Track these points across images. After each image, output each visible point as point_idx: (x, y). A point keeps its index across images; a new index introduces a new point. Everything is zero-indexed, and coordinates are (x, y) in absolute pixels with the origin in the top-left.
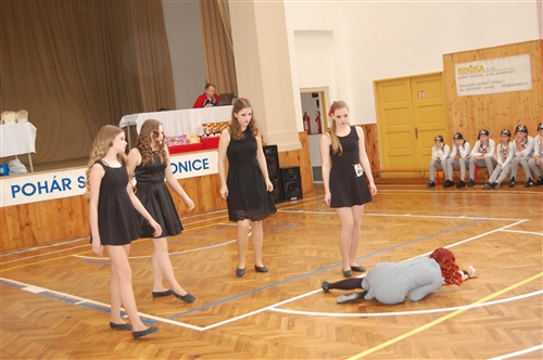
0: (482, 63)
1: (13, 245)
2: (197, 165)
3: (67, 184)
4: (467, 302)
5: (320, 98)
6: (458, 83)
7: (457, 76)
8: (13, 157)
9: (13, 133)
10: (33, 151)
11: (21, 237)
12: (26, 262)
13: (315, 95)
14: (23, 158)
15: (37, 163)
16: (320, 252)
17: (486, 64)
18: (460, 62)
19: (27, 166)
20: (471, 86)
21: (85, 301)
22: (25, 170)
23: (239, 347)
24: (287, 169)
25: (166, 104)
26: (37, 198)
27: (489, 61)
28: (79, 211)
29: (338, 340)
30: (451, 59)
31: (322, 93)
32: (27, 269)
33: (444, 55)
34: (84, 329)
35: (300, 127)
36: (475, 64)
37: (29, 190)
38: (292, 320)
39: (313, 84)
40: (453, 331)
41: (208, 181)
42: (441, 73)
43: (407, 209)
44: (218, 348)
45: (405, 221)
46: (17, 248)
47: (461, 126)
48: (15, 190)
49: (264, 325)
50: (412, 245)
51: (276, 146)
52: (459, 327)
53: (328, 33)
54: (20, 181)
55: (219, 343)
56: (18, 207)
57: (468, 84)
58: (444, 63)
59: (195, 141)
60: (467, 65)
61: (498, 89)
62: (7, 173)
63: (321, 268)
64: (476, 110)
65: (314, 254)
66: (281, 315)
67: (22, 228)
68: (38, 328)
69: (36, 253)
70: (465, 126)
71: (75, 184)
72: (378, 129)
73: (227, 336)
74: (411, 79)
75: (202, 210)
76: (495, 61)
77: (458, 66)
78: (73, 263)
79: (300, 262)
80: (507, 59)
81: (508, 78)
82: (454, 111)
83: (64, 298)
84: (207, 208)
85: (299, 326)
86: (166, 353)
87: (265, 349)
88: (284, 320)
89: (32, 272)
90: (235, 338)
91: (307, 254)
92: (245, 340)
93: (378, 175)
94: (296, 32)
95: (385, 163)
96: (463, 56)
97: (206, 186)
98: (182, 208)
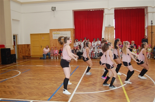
0: (59, 32)
5: (15, 37)
6: (53, 36)
7: (53, 34)
17: (60, 32)
18: (54, 31)
27: (61, 32)
31: (16, 36)
33: (50, 30)
35: (13, 45)
36: (57, 32)
42: (49, 33)
51: (10, 49)
58: (50, 31)
60: (56, 32)
70: (54, 46)
72: (31, 45)
74: (40, 34)
76: (63, 32)
77: (53, 32)
80: (65, 32)
82: (52, 42)
93: (30, 57)
94: (13, 19)
95: (32, 54)
96: (55, 30)
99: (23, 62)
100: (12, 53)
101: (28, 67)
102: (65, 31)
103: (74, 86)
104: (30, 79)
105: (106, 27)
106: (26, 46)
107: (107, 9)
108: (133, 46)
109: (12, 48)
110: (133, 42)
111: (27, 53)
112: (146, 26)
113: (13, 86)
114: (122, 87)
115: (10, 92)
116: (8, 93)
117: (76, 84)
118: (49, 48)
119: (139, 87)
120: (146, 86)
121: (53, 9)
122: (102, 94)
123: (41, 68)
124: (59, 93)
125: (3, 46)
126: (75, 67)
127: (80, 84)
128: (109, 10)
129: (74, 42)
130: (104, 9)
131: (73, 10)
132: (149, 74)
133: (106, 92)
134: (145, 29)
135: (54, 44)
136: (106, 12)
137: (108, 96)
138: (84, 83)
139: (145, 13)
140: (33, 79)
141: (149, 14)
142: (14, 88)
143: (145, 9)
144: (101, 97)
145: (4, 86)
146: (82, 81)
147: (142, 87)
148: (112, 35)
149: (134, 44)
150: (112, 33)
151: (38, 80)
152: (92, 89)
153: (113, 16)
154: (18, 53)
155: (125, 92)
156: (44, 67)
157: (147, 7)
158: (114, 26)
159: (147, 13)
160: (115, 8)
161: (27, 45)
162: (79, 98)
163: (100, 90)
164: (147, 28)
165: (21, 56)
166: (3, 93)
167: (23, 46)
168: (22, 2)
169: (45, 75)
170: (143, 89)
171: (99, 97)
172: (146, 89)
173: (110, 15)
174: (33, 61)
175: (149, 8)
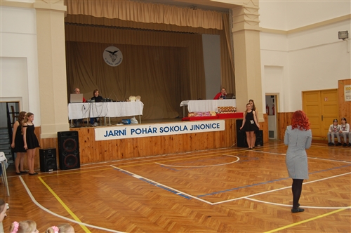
1: (129, 155)
2: (214, 126)
3: (155, 131)
4: (346, 205)
5: (275, 98)
6: (345, 94)
7: (345, 91)
8: (133, 117)
9: (134, 106)
10: (142, 114)
11: (133, 153)
12: (134, 164)
13: (272, 96)
14: (137, 117)
15: (143, 119)
16: (271, 172)
18: (347, 84)
19: (138, 121)
21: (159, 184)
22: (137, 122)
23: (229, 214)
25: (201, 97)
26: (141, 135)
28: (159, 143)
29: (278, 217)
30: (342, 83)
31: (276, 96)
32: (135, 167)
33: (339, 81)
34: (158, 197)
35: (264, 111)
37: (138, 131)
38: (256, 205)
39: (272, 91)
40: (338, 219)
41: (218, 134)
42: (337, 89)
43: (315, 156)
44: (219, 214)
45: (314, 161)
46: (131, 157)
47: (346, 116)
48: (132, 131)
49: (242, 205)
50: (318, 174)
52: (341, 217)
53: (281, 68)
54: (135, 127)
55: (220, 211)
56: (133, 139)
58: (339, 85)
59: (214, 115)
62: (130, 123)
63: (271, 181)
65: (268, 173)
66: (251, 201)
67: (134, 148)
68: (138, 195)
69: (139, 160)
71: (158, 130)
73: (224, 208)
74: (321, 91)
75: (215, 147)
77: (346, 86)
78: (155, 166)
79: (261, 176)
82: (343, 108)
83: (150, 182)
84: (217, 146)
85: (260, 208)
86: (195, 214)
87: (242, 217)
88: (252, 204)
89: (137, 169)
90: (228, 210)
91: (264, 173)
92: (233, 212)
94: (265, 66)
96: (349, 82)
97: (217, 136)
98: (206, 145)
121: (344, 35)
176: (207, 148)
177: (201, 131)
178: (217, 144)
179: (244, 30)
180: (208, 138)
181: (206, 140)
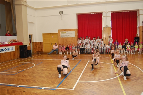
5: (31, 36)
6: (61, 35)
17: (67, 32)
20: (64, 36)
24: (29, 50)
30: (59, 31)
31: (32, 35)
36: (64, 32)
41: (12, 53)
42: (57, 33)
51: (27, 45)
53: (33, 23)
57: (63, 35)
60: (63, 32)
61: (69, 37)
64: (64, 40)
72: (43, 43)
74: (51, 34)
76: (68, 32)
77: (61, 32)
81: (71, 35)
82: (60, 40)
93: (43, 52)
94: (29, 22)
95: (44, 49)
96: (62, 30)
97: (12, 54)
98: (7, 59)
99: (37, 56)
100: (28, 49)
101: (40, 60)
102: (70, 31)
103: (78, 76)
104: (42, 70)
105: (104, 27)
106: (40, 44)
107: (105, 12)
108: (127, 43)
109: (28, 45)
110: (127, 39)
111: (40, 49)
112: (138, 26)
113: (29, 75)
114: (117, 78)
115: (27, 80)
116: (26, 81)
117: (79, 74)
118: (57, 45)
119: (132, 78)
120: (137, 77)
121: (61, 13)
122: (101, 83)
123: (51, 61)
124: (65, 81)
125: (22, 43)
126: (79, 61)
127: (82, 75)
128: (107, 13)
129: (78, 40)
130: (102, 12)
131: (77, 14)
132: (141, 67)
133: (104, 81)
134: (137, 28)
135: (62, 42)
136: (104, 15)
137: (106, 85)
138: (86, 74)
139: (137, 15)
140: (45, 70)
141: (140, 16)
142: (30, 77)
143: (137, 12)
144: (100, 86)
145: (22, 75)
146: (84, 72)
147: (135, 77)
148: (109, 34)
149: (127, 42)
150: (109, 32)
151: (48, 70)
152: (92, 79)
153: (110, 18)
154: (33, 49)
155: (120, 81)
156: (54, 60)
157: (138, 10)
158: (111, 26)
159: (139, 15)
160: (111, 11)
161: (40, 42)
162: (81, 86)
163: (99, 79)
164: (139, 28)
165: (35, 52)
166: (21, 81)
167: (37, 43)
168: (36, 8)
169: (54, 67)
170: (135, 80)
171: (98, 85)
172: (138, 79)
173: (107, 17)
174: (45, 55)
175: (140, 11)
176: (8, 60)
177: (5, 52)
178: (12, 57)
179: (21, 4)
180: (8, 55)
181: (7, 56)
